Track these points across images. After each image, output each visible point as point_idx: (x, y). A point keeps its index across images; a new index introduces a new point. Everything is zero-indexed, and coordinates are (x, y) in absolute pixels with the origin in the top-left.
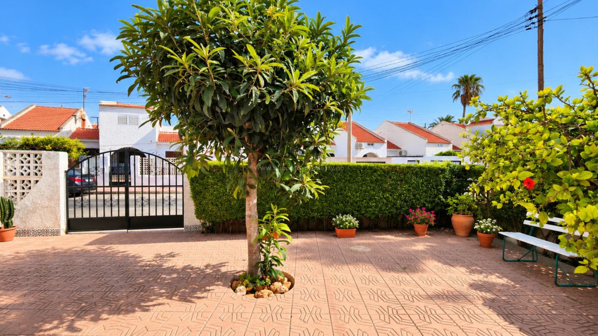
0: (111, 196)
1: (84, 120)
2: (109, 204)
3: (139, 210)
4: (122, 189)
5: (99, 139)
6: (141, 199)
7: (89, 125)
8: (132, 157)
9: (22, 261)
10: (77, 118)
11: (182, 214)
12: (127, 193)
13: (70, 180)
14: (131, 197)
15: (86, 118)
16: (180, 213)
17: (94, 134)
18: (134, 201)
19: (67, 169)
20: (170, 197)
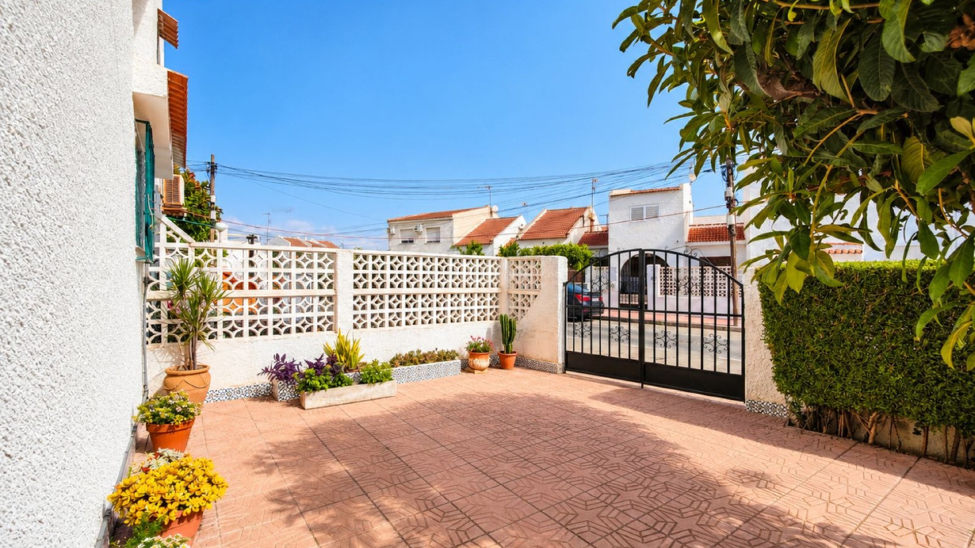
0: (619, 324)
1: (592, 221)
2: (616, 336)
3: (660, 351)
4: (635, 315)
5: (607, 243)
6: (663, 334)
7: (598, 228)
8: (650, 267)
9: (512, 401)
10: (585, 219)
11: (740, 373)
12: (642, 322)
13: (571, 298)
14: (648, 328)
15: (595, 218)
16: (736, 370)
17: (601, 238)
18: (652, 336)
19: (566, 280)
20: (715, 337)
